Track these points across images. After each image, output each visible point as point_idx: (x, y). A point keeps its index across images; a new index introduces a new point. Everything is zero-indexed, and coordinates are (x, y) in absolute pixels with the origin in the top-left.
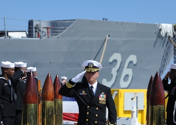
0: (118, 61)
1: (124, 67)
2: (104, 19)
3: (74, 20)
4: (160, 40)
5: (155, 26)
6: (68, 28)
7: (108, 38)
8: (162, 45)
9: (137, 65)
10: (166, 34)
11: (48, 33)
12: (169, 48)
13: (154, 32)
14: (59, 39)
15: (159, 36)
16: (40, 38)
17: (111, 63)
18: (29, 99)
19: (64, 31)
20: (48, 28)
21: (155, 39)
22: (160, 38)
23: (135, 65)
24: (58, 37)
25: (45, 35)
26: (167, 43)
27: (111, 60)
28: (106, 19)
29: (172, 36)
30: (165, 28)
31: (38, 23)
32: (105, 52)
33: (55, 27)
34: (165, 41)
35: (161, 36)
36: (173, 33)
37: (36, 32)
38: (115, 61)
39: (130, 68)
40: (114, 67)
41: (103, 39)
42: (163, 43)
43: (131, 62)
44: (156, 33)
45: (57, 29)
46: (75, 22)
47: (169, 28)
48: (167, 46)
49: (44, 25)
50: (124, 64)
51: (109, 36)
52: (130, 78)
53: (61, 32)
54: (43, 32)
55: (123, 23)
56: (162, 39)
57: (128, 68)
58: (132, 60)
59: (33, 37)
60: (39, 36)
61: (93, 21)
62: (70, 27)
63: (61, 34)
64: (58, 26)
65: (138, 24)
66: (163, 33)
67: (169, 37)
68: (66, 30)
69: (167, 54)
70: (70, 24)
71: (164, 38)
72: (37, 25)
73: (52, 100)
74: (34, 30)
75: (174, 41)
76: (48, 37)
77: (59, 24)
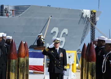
0: (56, 32)
1: (60, 36)
2: (48, 6)
3: (30, 6)
4: (82, 19)
5: (79, 11)
6: (26, 11)
7: (50, 18)
8: (83, 23)
9: (68, 35)
10: (86, 16)
11: (13, 13)
12: (88, 25)
13: (79, 14)
14: (20, 18)
15: (82, 17)
16: (8, 17)
17: (52, 34)
18: (12, 56)
19: (23, 13)
20: (13, 10)
21: (79, 19)
22: (82, 18)
23: (67, 35)
24: (20, 16)
25: (11, 15)
26: (87, 22)
27: (52, 32)
28: (50, 6)
29: (90, 17)
30: (86, 12)
31: (7, 7)
32: (48, 26)
33: (18, 10)
34: (85, 20)
35: (83, 17)
36: (91, 16)
37: (5, 12)
38: (55, 32)
39: (64, 37)
40: (54, 36)
41: (47, 18)
42: (84, 22)
43: (64, 33)
44: (80, 15)
45: (19, 11)
46: (30, 7)
47: (88, 12)
48: (86, 23)
49: (10, 8)
50: (60, 34)
51: (51, 16)
52: (64, 43)
53: (21, 13)
54: (10, 13)
55: (60, 8)
56: (84, 19)
57: (62, 37)
58: (65, 32)
59: (3, 16)
60: (7, 15)
61: (41, 7)
62: (27, 10)
63: (21, 14)
64: (19, 9)
65: (69, 9)
66: (84, 15)
67: (88, 18)
68: (24, 12)
69: (86, 29)
70: (27, 8)
71: (85, 19)
72: (6, 8)
73: (24, 57)
74: (4, 11)
75: (91, 20)
76: (13, 16)
77: (20, 8)
